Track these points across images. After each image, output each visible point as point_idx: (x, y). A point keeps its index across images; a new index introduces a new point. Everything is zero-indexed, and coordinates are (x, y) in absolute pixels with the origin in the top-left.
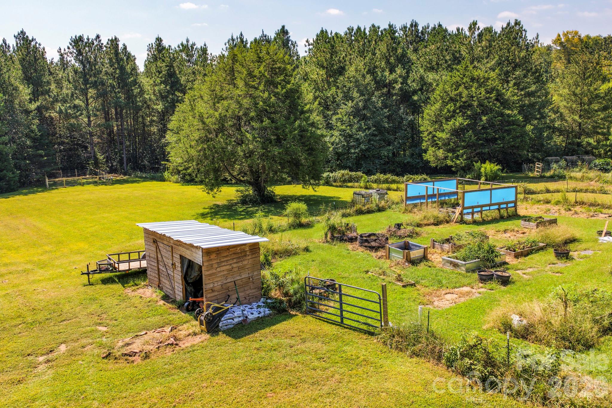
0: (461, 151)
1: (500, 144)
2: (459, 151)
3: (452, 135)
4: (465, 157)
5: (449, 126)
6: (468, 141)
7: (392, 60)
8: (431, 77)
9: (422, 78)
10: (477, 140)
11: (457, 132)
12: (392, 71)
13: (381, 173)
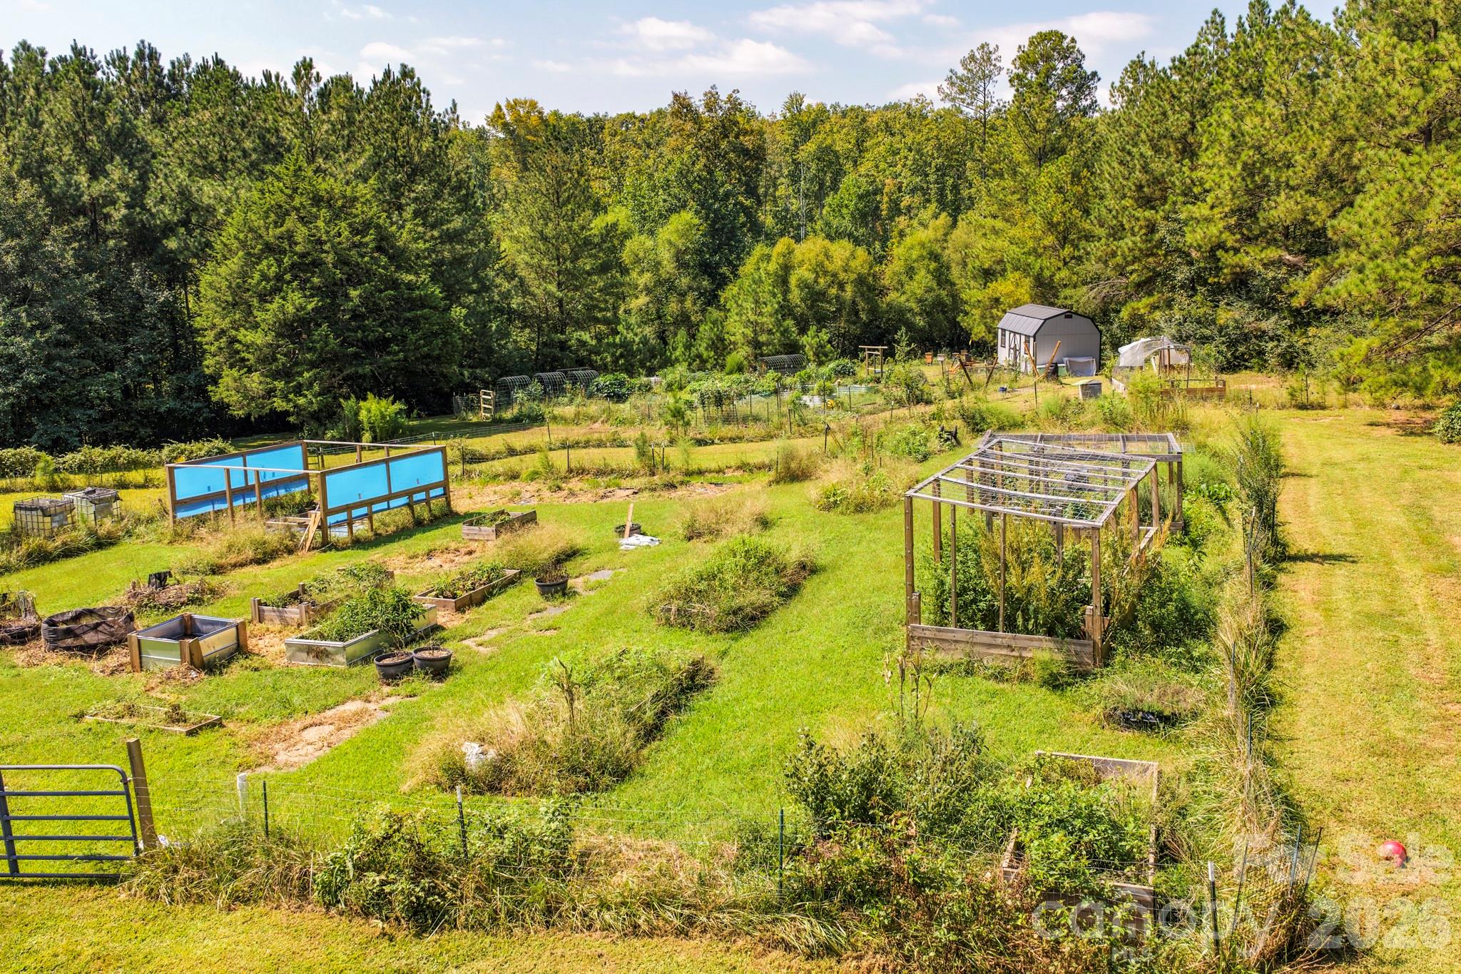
0: (306, 375)
1: (396, 353)
2: (300, 374)
3: (279, 335)
4: (316, 388)
5: (269, 313)
6: (322, 349)
7: (93, 142)
8: (208, 191)
9: (184, 194)
10: (342, 345)
11: (292, 329)
12: (96, 172)
13: (94, 444)
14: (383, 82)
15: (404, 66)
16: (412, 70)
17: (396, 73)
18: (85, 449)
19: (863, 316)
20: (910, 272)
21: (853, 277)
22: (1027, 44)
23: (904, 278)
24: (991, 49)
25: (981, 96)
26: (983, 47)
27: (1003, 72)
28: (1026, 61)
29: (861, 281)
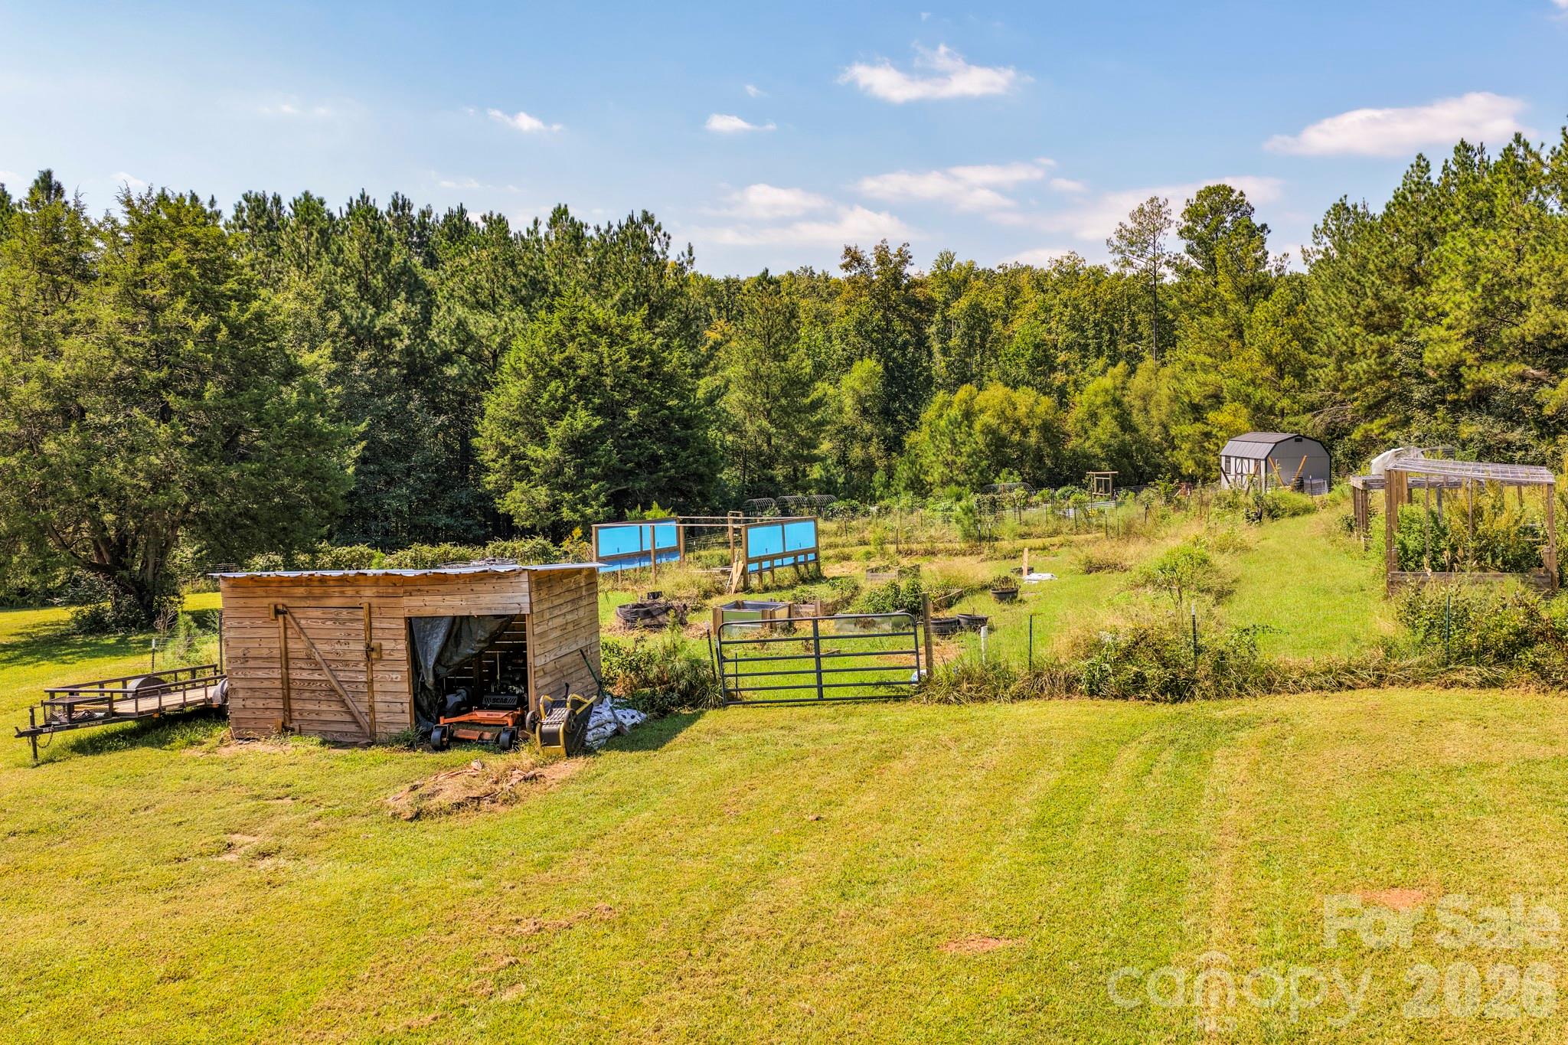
0: (593, 487)
1: (667, 470)
2: (588, 486)
3: (565, 451)
4: (602, 498)
5: (557, 432)
6: (606, 463)
8: (482, 324)
9: (461, 324)
10: (621, 461)
11: (579, 446)
13: (424, 542)
14: (627, 227)
15: (645, 213)
16: (652, 216)
17: (638, 217)
18: (416, 546)
19: (1048, 462)
20: (1094, 417)
21: (1038, 422)
22: (1195, 197)
23: (1088, 424)
24: (1161, 203)
25: (1151, 249)
26: (1152, 200)
27: (1173, 225)
28: (1193, 213)
29: (1046, 428)
